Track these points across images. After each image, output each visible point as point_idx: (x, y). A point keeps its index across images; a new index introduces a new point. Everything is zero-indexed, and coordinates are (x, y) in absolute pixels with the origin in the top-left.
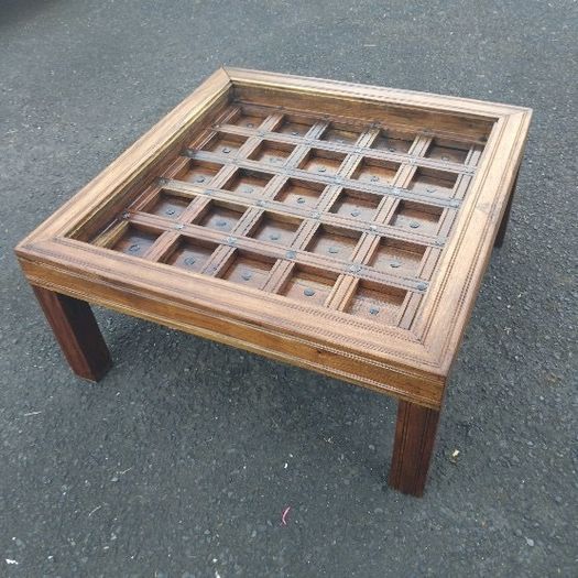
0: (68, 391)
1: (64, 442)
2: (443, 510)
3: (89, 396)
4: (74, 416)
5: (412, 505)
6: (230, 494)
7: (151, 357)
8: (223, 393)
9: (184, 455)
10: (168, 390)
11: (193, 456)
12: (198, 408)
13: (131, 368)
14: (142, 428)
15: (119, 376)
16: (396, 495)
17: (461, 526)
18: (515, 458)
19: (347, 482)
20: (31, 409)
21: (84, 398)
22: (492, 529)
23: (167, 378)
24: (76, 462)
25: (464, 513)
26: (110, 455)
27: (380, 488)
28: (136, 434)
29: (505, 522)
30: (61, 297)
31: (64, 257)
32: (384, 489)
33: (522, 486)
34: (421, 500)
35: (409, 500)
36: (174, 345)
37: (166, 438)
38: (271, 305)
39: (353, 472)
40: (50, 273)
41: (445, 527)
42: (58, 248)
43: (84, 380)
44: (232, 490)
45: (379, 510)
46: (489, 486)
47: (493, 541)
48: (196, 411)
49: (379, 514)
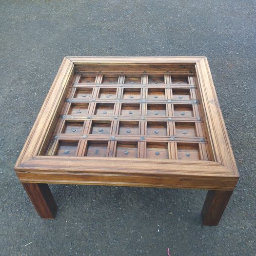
0: (42, 227)
1: (51, 253)
2: (227, 228)
3: (53, 226)
4: (50, 238)
5: (215, 230)
6: (141, 251)
7: (74, 199)
8: (116, 206)
9: (112, 240)
10: (89, 212)
11: (116, 240)
12: (108, 217)
13: (67, 207)
14: (86, 234)
15: (63, 213)
16: (207, 228)
17: (237, 232)
18: (242, 197)
19: (186, 229)
20: (26, 242)
21: (51, 228)
22: (247, 229)
23: (87, 207)
25: (235, 226)
26: (78, 252)
27: (200, 227)
28: (85, 238)
29: (250, 224)
30: (40, 185)
31: (41, 166)
32: (202, 227)
33: (250, 208)
34: (217, 226)
35: (213, 228)
36: (82, 190)
37: (100, 235)
38: (154, 165)
39: (186, 224)
40: (36, 175)
41: (231, 234)
42: (36, 162)
43: (47, 220)
44: (141, 249)
45: (203, 236)
46: (239, 212)
47: (250, 233)
48: (107, 219)
49: (205, 238)
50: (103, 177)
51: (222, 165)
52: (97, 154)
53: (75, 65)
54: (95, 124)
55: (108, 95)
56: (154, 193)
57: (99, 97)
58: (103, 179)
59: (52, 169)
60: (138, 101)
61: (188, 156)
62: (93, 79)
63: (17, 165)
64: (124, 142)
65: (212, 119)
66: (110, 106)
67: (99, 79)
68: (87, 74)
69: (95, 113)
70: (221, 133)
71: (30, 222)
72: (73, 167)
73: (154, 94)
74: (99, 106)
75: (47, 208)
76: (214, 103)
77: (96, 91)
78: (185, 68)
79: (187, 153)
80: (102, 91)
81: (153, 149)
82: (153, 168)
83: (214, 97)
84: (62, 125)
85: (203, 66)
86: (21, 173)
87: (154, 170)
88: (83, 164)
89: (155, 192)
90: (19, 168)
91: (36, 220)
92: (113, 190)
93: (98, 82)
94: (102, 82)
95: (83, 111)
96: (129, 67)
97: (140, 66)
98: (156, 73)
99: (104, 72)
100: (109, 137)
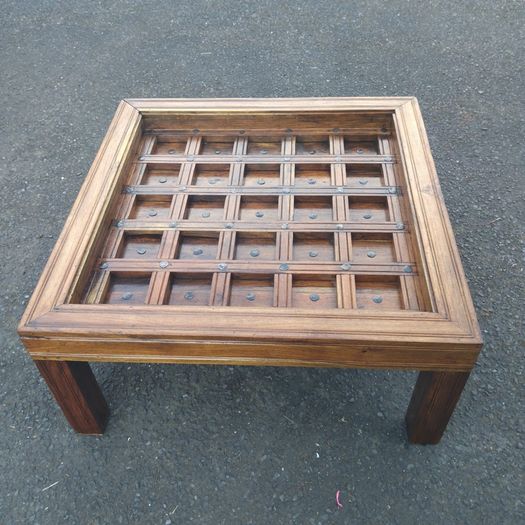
0: (78, 452)
1: (98, 503)
2: (458, 448)
3: (100, 450)
4: (95, 474)
5: (433, 452)
6: (282, 498)
7: (144, 393)
8: (229, 407)
9: (221, 476)
10: (177, 420)
11: (231, 475)
12: (215, 429)
13: (129, 409)
14: (170, 464)
15: (121, 421)
16: (417, 448)
17: (478, 457)
18: (489, 386)
19: (375, 452)
20: (47, 482)
21: (96, 454)
22: (499, 450)
23: (170, 409)
24: (120, 520)
25: (474, 445)
26: (152, 501)
27: (402, 446)
28: (167, 472)
29: (506, 441)
30: (70, 364)
31: (73, 325)
32: (406, 446)
33: (504, 407)
34: (437, 446)
35: (429, 449)
36: (161, 375)
37: (197, 467)
39: (375, 441)
40: (63, 344)
41: (466, 461)
42: (63, 317)
43: (88, 437)
44: (282, 493)
45: (410, 466)
46: (482, 416)
47: (505, 460)
48: (213, 433)
49: (412, 469)
50: (202, 346)
51: (448, 319)
52: (190, 299)
53: (143, 117)
54: (185, 238)
55: (213, 179)
56: (308, 379)
57: (194, 182)
58: (202, 350)
59: (96, 330)
60: (275, 190)
61: (378, 301)
62: (182, 145)
63: (22, 323)
64: (247, 274)
65: (427, 226)
66: (217, 201)
67: (193, 146)
68: (169, 136)
69: (186, 217)
70: (446, 253)
71: (53, 442)
72: (141, 327)
73: (307, 176)
74: (193, 201)
75: (89, 412)
76: (432, 192)
77: (187, 171)
78: (372, 121)
79: (377, 297)
80: (199, 170)
81: (306, 289)
82: (306, 326)
83: (433, 181)
84: (117, 240)
85: (409, 117)
86: (32, 339)
87: (306, 331)
88: (160, 320)
89: (311, 377)
90: (29, 329)
91: (65, 436)
92: (223, 373)
93: (191, 152)
94: (201, 152)
95: (161, 212)
96: (255, 119)
97: (280, 118)
98: (312, 131)
99: (203, 131)
100: (213, 266)
